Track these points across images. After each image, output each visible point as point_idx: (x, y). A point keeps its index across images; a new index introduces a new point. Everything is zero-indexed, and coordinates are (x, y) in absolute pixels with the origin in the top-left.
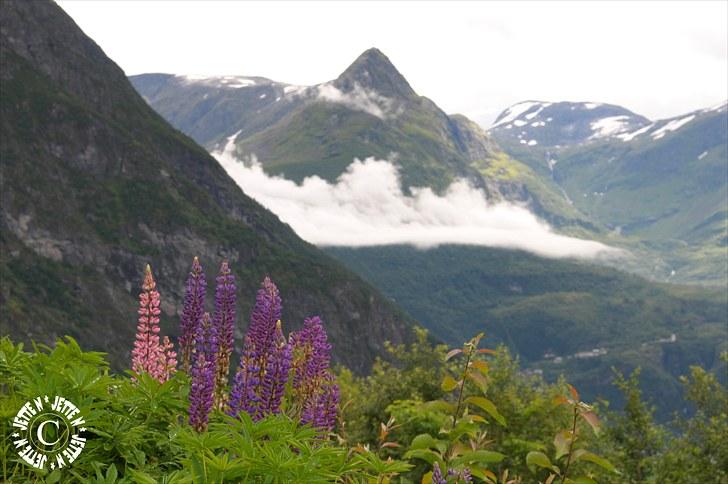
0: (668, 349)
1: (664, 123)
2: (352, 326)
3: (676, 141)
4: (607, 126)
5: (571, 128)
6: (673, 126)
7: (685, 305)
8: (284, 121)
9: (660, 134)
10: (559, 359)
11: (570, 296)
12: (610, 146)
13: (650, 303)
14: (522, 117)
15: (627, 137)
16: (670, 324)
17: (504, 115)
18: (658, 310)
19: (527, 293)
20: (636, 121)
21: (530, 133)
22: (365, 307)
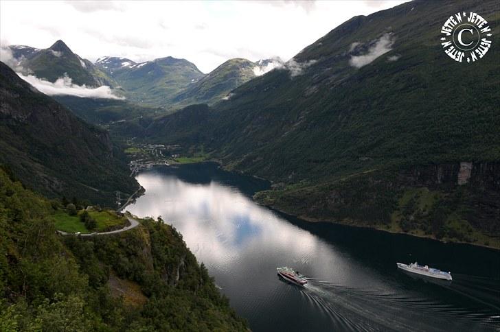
0: (140, 119)
1: (139, 64)
2: (54, 114)
3: (142, 68)
4: (126, 64)
5: (116, 64)
6: (142, 65)
7: (145, 109)
8: (35, 59)
9: (139, 67)
10: (113, 123)
11: (116, 107)
12: (126, 69)
13: (136, 108)
14: (103, 60)
15: (131, 67)
16: (141, 113)
17: (99, 60)
18: (138, 110)
19: (105, 106)
20: (133, 63)
21: (106, 65)
22: (57, 109)
